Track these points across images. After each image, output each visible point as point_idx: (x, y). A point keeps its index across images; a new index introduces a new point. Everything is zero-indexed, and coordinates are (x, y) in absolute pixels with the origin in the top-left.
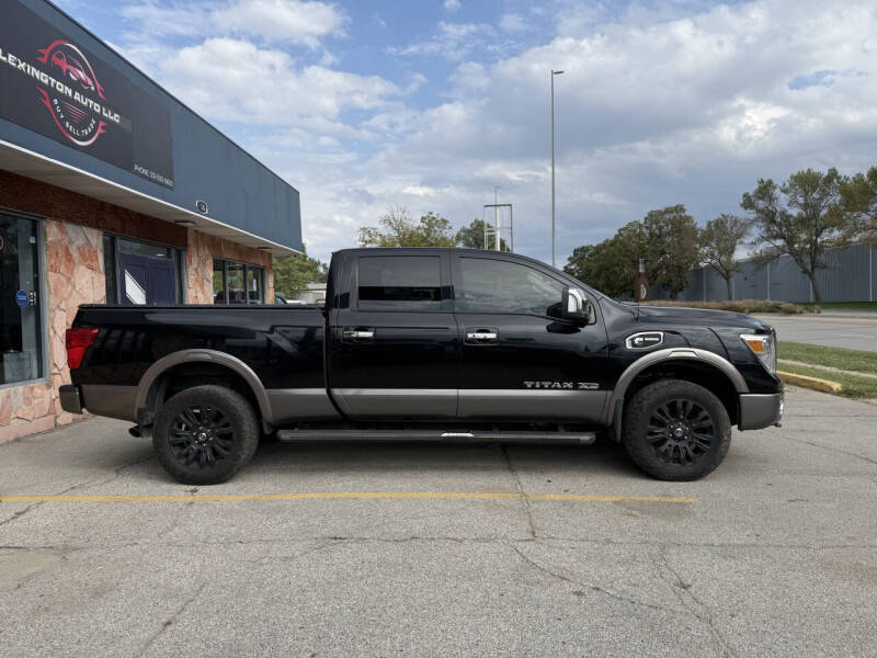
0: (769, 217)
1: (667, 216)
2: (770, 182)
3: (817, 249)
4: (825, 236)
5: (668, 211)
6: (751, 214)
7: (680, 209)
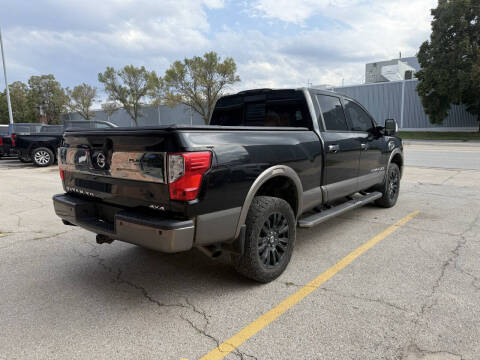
0: (113, 88)
1: (43, 81)
2: (112, 69)
3: (138, 106)
4: (141, 100)
5: (43, 77)
6: (102, 86)
7: (51, 77)
